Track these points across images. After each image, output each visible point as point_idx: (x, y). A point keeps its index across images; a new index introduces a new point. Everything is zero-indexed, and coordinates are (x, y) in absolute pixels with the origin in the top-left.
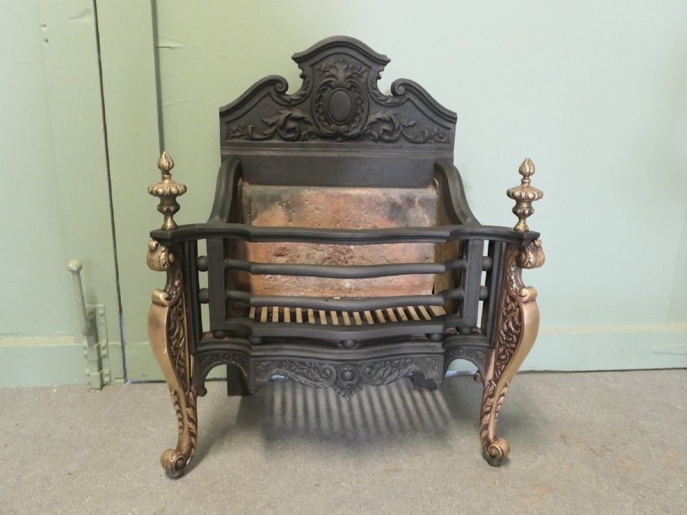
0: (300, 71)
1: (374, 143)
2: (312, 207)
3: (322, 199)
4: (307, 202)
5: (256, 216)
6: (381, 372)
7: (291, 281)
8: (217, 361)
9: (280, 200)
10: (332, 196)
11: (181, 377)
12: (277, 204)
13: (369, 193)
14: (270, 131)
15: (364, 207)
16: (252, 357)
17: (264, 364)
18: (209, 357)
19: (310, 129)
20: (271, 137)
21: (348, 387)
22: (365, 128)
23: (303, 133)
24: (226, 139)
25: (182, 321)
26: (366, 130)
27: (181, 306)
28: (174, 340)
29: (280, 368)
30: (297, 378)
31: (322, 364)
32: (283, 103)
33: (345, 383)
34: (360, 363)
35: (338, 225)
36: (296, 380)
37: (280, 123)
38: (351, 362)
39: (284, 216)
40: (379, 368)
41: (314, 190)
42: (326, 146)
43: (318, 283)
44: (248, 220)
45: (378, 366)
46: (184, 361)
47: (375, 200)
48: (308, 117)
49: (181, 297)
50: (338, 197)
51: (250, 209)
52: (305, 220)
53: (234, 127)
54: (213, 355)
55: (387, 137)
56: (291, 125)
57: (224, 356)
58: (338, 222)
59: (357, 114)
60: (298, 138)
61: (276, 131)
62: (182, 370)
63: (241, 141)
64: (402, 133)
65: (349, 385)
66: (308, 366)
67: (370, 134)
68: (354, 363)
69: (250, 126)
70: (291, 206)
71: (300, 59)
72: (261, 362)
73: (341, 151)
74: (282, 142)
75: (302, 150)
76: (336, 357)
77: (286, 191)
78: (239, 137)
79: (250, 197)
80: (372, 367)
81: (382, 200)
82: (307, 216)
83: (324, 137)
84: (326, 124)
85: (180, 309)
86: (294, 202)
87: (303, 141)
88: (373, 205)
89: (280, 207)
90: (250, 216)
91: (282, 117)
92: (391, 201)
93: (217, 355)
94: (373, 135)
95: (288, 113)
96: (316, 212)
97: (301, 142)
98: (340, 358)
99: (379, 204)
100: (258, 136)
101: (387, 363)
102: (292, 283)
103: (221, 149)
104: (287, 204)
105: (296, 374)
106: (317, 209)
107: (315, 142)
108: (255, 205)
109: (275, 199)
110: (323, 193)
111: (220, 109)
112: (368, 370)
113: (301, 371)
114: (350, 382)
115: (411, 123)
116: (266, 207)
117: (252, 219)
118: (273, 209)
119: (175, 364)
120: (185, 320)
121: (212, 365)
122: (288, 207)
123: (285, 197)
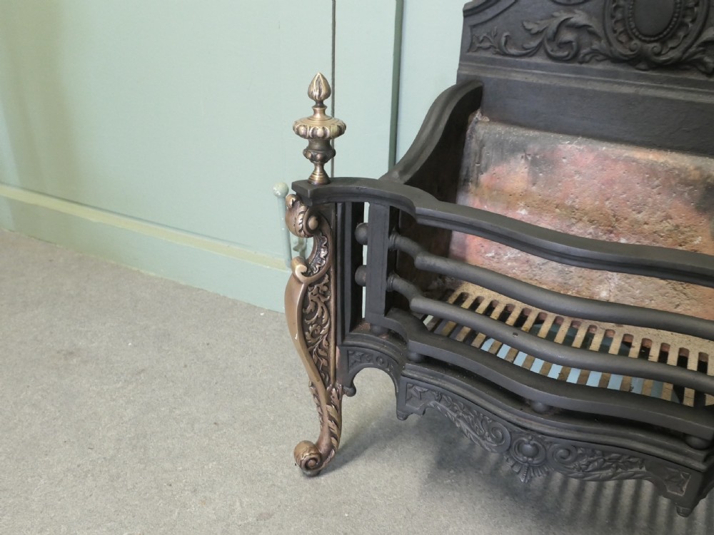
1: (703, 78)
2: (570, 169)
3: (590, 158)
4: (564, 160)
5: (486, 169)
6: (584, 462)
7: (521, 269)
8: (369, 361)
9: (525, 151)
10: (606, 158)
11: (321, 371)
12: (519, 156)
13: (671, 162)
14: (534, 44)
15: (657, 182)
16: (404, 376)
17: (419, 389)
18: (361, 354)
19: (596, 45)
20: (532, 53)
21: (526, 464)
22: (693, 50)
23: (584, 51)
24: (468, 51)
25: (326, 304)
26: (695, 54)
27: (327, 285)
28: (312, 324)
29: (440, 401)
30: (459, 422)
31: (494, 421)
33: (521, 458)
34: (548, 439)
35: (607, 203)
36: (458, 425)
37: (550, 32)
38: (535, 434)
39: (526, 175)
40: (582, 455)
41: (579, 144)
42: (615, 75)
43: (560, 280)
44: (476, 172)
45: (580, 452)
46: (327, 351)
47: (678, 175)
48: (595, 25)
49: (328, 272)
50: (616, 161)
51: (480, 157)
52: (557, 186)
53: (481, 32)
54: (366, 353)
56: (568, 36)
57: (377, 359)
58: (608, 199)
59: (683, 25)
60: (574, 58)
61: (541, 44)
62: (324, 362)
63: (488, 55)
65: (527, 462)
66: (474, 414)
67: (701, 62)
68: (540, 436)
69: (506, 34)
70: (541, 162)
72: (414, 385)
73: (642, 86)
74: (549, 62)
75: (575, 79)
76: (514, 418)
77: (536, 140)
78: (487, 49)
79: (482, 141)
80: (569, 452)
81: (691, 178)
82: (560, 182)
83: (616, 60)
84: (623, 38)
85: (325, 289)
86: (544, 157)
87: (581, 63)
88: (673, 183)
89: (523, 161)
90: (478, 167)
91: (555, 23)
92: (709, 180)
93: (371, 355)
94: (704, 64)
95: (564, 16)
96: (576, 177)
97: (577, 65)
98: (520, 423)
99: (686, 183)
100: (513, 51)
101: (598, 452)
102: (522, 271)
103: (460, 65)
104: (534, 159)
105: (459, 417)
106: (577, 172)
107: (600, 66)
108: (486, 152)
109: (516, 148)
110: (592, 151)
111: (466, 5)
112: (561, 452)
113: (466, 417)
114: (530, 459)
116: (503, 159)
117: (480, 171)
118: (513, 163)
119: (311, 353)
120: (332, 303)
121: (362, 365)
122: (534, 163)
123: (533, 147)
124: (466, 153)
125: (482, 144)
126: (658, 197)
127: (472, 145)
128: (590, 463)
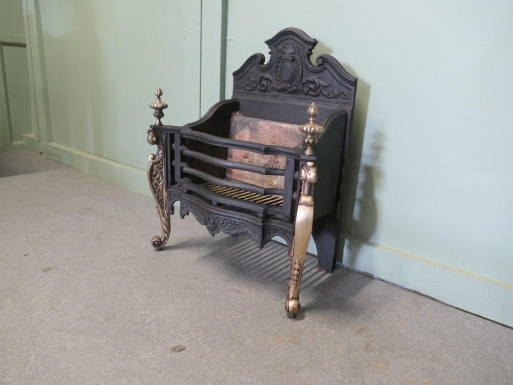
0: (270, 50)
1: (304, 96)
2: (262, 132)
3: (267, 127)
4: (260, 129)
6: (228, 226)
8: (176, 198)
9: (249, 125)
10: (273, 127)
11: (160, 202)
12: (247, 127)
13: (292, 127)
14: (254, 85)
15: (288, 136)
16: (181, 199)
17: (186, 204)
19: (272, 85)
20: (254, 89)
21: (212, 228)
22: (300, 86)
23: (269, 88)
25: (161, 173)
26: (300, 88)
27: (162, 165)
28: (155, 180)
31: (203, 211)
32: (260, 69)
34: (216, 216)
35: (274, 145)
37: (258, 81)
38: (213, 214)
39: (249, 135)
40: (227, 224)
41: (265, 122)
44: (234, 134)
45: (227, 221)
46: (162, 193)
47: (294, 133)
48: (271, 78)
49: (162, 160)
50: (275, 128)
53: (239, 82)
55: (311, 93)
56: (264, 82)
58: (274, 143)
59: (295, 77)
60: (266, 90)
61: (256, 86)
62: (161, 197)
63: (242, 90)
64: (321, 91)
66: (199, 210)
67: (302, 90)
69: (246, 82)
70: (253, 130)
71: (269, 43)
72: (185, 202)
73: (286, 100)
74: (259, 92)
75: (267, 98)
76: (207, 209)
77: (252, 121)
78: (241, 88)
79: (236, 122)
80: (223, 221)
82: (259, 137)
83: (278, 91)
84: (279, 83)
85: (161, 166)
86: (254, 127)
87: (269, 92)
88: (293, 136)
89: (248, 129)
90: (235, 132)
91: (259, 78)
94: (304, 91)
95: (262, 75)
96: (264, 135)
97: (267, 93)
98: (209, 210)
100: (248, 88)
103: (233, 94)
104: (251, 128)
106: (264, 133)
107: (274, 93)
108: (238, 127)
109: (246, 124)
110: (269, 124)
111: (233, 72)
112: (221, 222)
114: (213, 226)
115: (327, 85)
116: (242, 129)
117: (236, 134)
118: (245, 130)
119: (155, 192)
120: (164, 172)
121: (175, 200)
122: (252, 130)
123: (251, 124)
124: (231, 126)
125: (236, 124)
126: (289, 142)
127: (233, 124)
128: (231, 226)
